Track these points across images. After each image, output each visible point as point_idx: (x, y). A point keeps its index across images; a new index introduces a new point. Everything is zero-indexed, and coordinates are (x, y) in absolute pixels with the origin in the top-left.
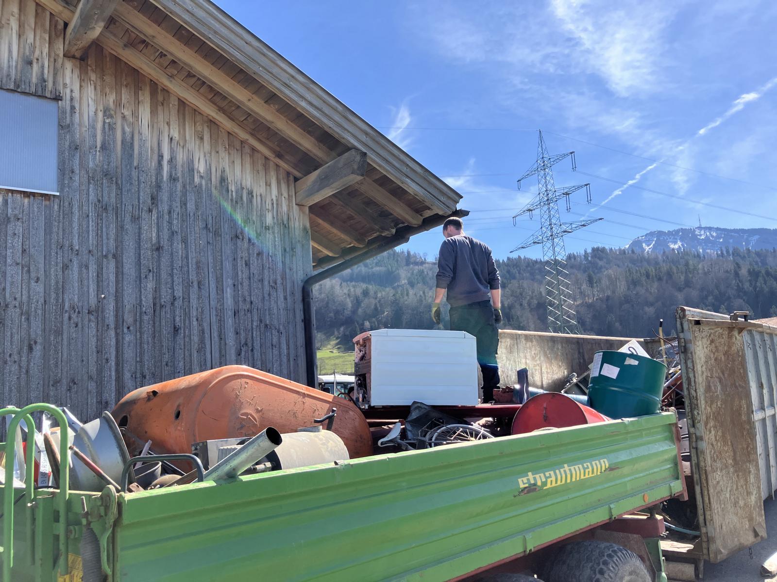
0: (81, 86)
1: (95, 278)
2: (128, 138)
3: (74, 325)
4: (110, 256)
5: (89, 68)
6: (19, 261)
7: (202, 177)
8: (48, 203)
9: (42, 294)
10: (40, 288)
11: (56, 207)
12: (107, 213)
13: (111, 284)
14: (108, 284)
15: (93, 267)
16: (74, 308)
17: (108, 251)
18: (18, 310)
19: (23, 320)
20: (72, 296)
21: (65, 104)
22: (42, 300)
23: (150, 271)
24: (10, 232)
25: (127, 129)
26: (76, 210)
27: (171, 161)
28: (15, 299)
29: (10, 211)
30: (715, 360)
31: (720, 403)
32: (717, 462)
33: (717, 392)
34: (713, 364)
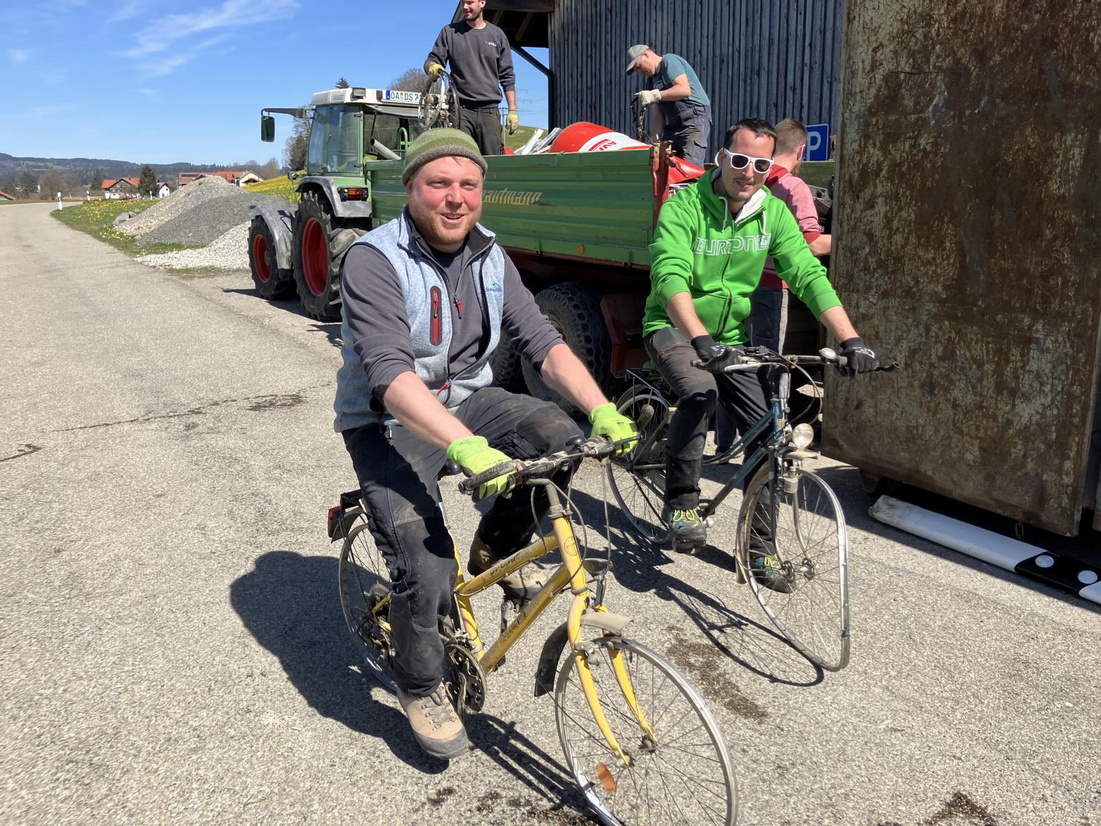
30: (954, 20)
31: (931, 140)
32: (876, 275)
33: (921, 111)
34: (938, 34)
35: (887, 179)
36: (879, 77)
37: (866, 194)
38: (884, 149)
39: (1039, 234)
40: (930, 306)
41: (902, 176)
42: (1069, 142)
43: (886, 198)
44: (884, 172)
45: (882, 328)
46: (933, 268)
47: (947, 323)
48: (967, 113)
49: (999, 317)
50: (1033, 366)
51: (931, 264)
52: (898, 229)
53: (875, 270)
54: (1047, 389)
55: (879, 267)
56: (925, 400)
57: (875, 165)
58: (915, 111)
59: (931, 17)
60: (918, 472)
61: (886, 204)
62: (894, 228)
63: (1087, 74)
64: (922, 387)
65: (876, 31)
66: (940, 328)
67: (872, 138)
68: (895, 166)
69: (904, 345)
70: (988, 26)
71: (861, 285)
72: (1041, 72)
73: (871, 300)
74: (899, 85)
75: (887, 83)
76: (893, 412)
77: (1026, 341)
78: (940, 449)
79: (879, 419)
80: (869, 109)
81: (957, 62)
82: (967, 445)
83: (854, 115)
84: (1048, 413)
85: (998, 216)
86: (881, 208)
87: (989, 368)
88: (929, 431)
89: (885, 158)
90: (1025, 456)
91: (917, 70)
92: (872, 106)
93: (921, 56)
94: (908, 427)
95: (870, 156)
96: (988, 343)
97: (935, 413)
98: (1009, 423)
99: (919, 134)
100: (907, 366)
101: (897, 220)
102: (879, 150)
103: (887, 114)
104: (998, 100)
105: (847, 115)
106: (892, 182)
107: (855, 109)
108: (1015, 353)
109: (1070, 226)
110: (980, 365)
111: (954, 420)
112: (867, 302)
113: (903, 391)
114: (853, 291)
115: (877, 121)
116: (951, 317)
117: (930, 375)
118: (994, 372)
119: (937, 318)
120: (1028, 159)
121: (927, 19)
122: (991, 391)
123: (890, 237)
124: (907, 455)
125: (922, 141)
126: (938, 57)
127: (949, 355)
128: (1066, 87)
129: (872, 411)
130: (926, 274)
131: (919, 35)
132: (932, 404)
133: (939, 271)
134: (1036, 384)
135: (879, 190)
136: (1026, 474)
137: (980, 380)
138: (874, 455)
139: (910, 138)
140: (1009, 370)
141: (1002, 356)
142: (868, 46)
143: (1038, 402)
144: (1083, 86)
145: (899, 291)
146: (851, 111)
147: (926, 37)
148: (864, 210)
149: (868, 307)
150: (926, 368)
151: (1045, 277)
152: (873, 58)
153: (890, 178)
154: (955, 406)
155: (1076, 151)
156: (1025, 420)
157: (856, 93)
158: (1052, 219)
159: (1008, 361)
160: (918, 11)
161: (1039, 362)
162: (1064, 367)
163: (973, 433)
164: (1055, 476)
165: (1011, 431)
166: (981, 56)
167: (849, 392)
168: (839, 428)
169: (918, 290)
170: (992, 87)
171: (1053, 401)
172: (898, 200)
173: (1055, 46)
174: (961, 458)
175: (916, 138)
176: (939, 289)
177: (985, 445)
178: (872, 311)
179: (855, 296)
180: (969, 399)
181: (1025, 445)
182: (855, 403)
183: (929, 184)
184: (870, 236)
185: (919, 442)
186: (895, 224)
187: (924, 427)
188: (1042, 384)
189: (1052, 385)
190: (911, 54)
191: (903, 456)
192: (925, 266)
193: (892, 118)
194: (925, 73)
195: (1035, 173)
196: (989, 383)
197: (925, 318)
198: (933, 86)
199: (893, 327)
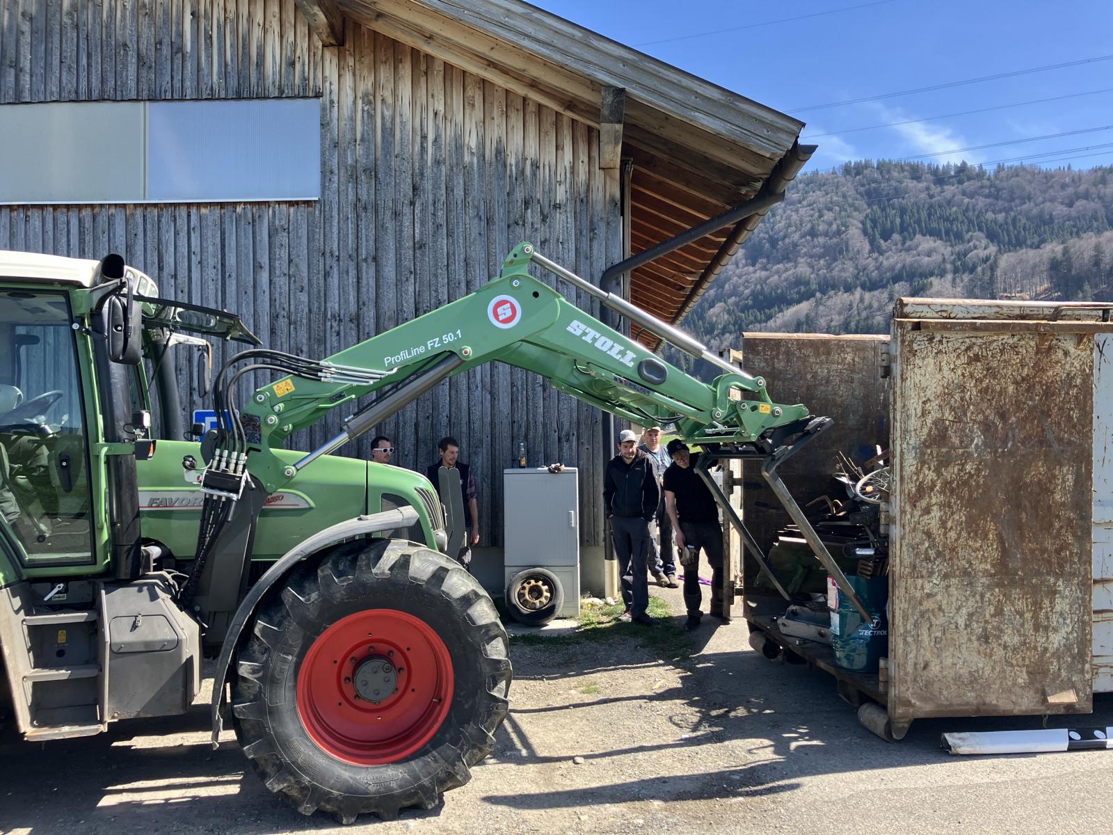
0: (340, 76)
1: (355, 284)
2: (388, 125)
3: (335, 334)
4: (370, 260)
5: (347, 52)
6: (286, 272)
7: (472, 154)
8: (310, 209)
9: (306, 304)
10: (304, 297)
11: (317, 212)
12: (366, 212)
13: (370, 289)
14: (368, 290)
15: (353, 273)
16: (335, 316)
17: (368, 254)
18: (286, 320)
19: (292, 329)
20: (333, 305)
21: (326, 98)
22: (306, 310)
23: (411, 272)
24: (278, 244)
25: (388, 113)
26: (335, 213)
27: (435, 141)
28: (284, 309)
29: (277, 222)
30: (980, 391)
31: (975, 466)
32: (937, 563)
33: (966, 447)
34: (971, 399)
35: (940, 493)
36: (929, 421)
37: (923, 503)
38: (938, 471)
39: (1051, 525)
40: (984, 580)
41: (952, 491)
42: (1065, 471)
43: (940, 507)
44: (938, 488)
45: (944, 602)
46: (982, 553)
47: (997, 590)
48: (1000, 450)
49: (1034, 581)
50: (1058, 608)
51: (979, 550)
52: (951, 528)
53: (935, 559)
54: (1068, 621)
55: (938, 557)
56: (981, 649)
57: (930, 483)
58: (961, 447)
59: (965, 387)
60: (984, 704)
61: (941, 510)
62: (949, 527)
63: (1071, 434)
64: (978, 639)
65: (924, 389)
66: (992, 595)
67: (928, 464)
68: (946, 483)
69: (964, 611)
70: (1005, 399)
71: (924, 572)
72: (1043, 430)
73: (935, 581)
74: (946, 429)
75: (936, 425)
76: (956, 664)
77: (1053, 593)
78: (998, 682)
79: (945, 673)
80: (924, 443)
81: (986, 418)
82: (1018, 673)
83: (911, 447)
84: (1071, 637)
85: (1024, 515)
86: (936, 513)
87: (1028, 615)
88: (988, 671)
89: (939, 478)
90: (1059, 669)
91: (958, 420)
92: (925, 441)
93: (960, 413)
94: (970, 672)
95: (925, 476)
96: (1027, 599)
97: (991, 656)
98: (1046, 649)
99: (966, 462)
100: (966, 626)
101: (950, 521)
102: (933, 472)
103: (939, 447)
104: (1019, 444)
105: (905, 446)
106: (945, 494)
107: (912, 442)
108: (1047, 602)
109: (1070, 520)
110: (1021, 614)
111: (1005, 657)
112: (931, 584)
113: (964, 646)
114: (918, 577)
115: (931, 452)
116: (1000, 585)
117: (985, 629)
118: (1032, 618)
119: (989, 587)
120: (1040, 480)
121: (963, 388)
122: (1031, 631)
123: (945, 534)
124: (973, 694)
125: (968, 467)
126: (972, 413)
127: (999, 612)
128: (1060, 440)
129: (938, 668)
130: (977, 557)
131: (957, 397)
132: (988, 651)
133: (986, 554)
134: (1061, 620)
135: (934, 501)
136: (1062, 681)
137: (1022, 625)
138: (945, 703)
139: (958, 464)
140: (1042, 614)
141: (1037, 606)
142: (918, 399)
143: (1063, 631)
144: (1070, 440)
145: (957, 572)
146: (908, 443)
147: (962, 399)
148: (922, 515)
149: (933, 587)
150: (982, 625)
151: (1058, 552)
152: (923, 408)
153: (942, 492)
154: (1005, 647)
155: (1070, 477)
156: (1056, 645)
157: (911, 431)
158: (1058, 516)
159: (1041, 608)
160: (956, 381)
161: (1061, 605)
162: (1077, 605)
163: (1020, 663)
164: (1081, 676)
165: (1048, 655)
166: (1003, 416)
167: (916, 658)
168: (911, 690)
169: (973, 570)
170: (1013, 436)
171: (1073, 628)
172: (950, 507)
173: (1050, 416)
174: (1014, 684)
175: (963, 465)
176: (989, 567)
177: (1031, 669)
178: (935, 590)
179: (920, 581)
180: (1016, 639)
181: (1059, 662)
182: (922, 666)
183: (975, 495)
184: (928, 534)
185: (981, 681)
186: (949, 524)
187: (983, 669)
188: (1064, 619)
189: (1071, 619)
190: (952, 409)
191: (970, 696)
192: (975, 552)
193: (944, 450)
194: (964, 423)
195: (1045, 488)
196: (1029, 626)
197: (980, 589)
198: (971, 431)
199: (954, 599)
